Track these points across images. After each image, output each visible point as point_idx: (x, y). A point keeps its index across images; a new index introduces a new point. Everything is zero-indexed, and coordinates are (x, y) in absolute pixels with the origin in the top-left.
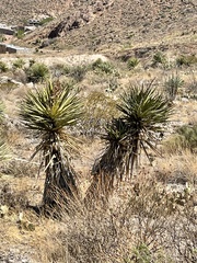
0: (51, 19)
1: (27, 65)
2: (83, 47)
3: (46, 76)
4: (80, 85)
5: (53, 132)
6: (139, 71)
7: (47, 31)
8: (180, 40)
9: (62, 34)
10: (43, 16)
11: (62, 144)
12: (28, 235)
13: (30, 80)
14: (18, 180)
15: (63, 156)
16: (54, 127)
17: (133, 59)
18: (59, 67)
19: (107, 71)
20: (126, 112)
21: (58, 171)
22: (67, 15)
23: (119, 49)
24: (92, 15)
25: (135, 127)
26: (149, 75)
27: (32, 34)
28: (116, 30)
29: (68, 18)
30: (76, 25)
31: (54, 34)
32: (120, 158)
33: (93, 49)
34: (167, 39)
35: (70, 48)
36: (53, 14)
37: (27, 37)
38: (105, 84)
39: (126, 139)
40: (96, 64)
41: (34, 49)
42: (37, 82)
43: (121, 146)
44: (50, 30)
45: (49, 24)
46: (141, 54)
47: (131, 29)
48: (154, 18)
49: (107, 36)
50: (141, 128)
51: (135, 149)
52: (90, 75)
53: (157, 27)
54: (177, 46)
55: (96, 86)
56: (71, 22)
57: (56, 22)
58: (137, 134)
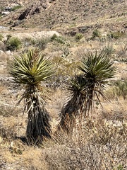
0: (20, 6)
1: (6, 39)
2: (42, 26)
3: (19, 46)
4: (43, 52)
5: (33, 85)
6: (83, 42)
7: (17, 15)
8: (109, 21)
9: (28, 17)
10: (14, 4)
11: (39, 94)
12: (18, 157)
13: (8, 49)
14: (6, 119)
15: (40, 102)
16: (34, 81)
17: (78, 34)
18: (27, 40)
19: (61, 42)
20: (84, 71)
21: (37, 112)
22: (31, 4)
23: (68, 27)
24: (48, 4)
25: (91, 81)
26: (91, 45)
27: (7, 17)
28: (66, 14)
29: (32, 6)
30: (37, 10)
31: (22, 17)
32: (81, 103)
33: (49, 27)
34: (101, 20)
35: (34, 27)
36: (21, 3)
37: (4, 19)
38: (60, 52)
39: (85, 90)
40: (53, 38)
41: (8, 28)
42: (13, 50)
43: (82, 94)
44: (19, 15)
45: (19, 10)
46: (83, 30)
47: (76, 14)
48: (91, 6)
49: (59, 19)
50: (95, 82)
51: (91, 97)
52: (50, 45)
53: (93, 12)
54: (107, 25)
55: (55, 53)
56: (34, 9)
57: (24, 8)
58: (93, 86)
